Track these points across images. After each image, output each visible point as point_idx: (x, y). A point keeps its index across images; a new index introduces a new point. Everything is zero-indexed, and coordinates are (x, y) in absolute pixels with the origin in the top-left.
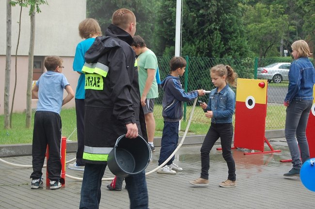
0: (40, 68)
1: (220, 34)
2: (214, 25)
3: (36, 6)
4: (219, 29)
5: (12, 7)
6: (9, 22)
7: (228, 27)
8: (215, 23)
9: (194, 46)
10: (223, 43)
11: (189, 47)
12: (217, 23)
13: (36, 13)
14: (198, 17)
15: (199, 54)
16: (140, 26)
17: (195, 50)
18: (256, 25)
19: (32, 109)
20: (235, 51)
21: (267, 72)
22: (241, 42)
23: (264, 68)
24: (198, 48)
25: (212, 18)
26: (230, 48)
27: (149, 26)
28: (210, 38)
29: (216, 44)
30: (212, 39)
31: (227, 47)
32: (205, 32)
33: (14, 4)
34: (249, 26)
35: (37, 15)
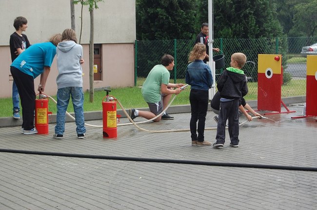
0: (99, 54)
1: (255, 18)
2: (249, 10)
3: (94, 3)
4: (253, 14)
5: (75, 5)
6: (73, 17)
7: (262, 11)
8: (249, 8)
9: (230, 30)
10: (257, 26)
11: (227, 30)
12: (251, 9)
13: (95, 9)
14: (234, 4)
15: (235, 37)
16: (185, 13)
17: (231, 33)
18: (303, 5)
19: (95, 89)
20: (270, 32)
21: (312, 50)
22: (275, 24)
23: (310, 47)
24: (235, 31)
25: (246, 4)
26: (265, 30)
27: (193, 13)
28: (246, 22)
29: (251, 27)
30: (248, 23)
31: (262, 28)
32: (241, 16)
33: (76, 2)
34: (296, 7)
35: (95, 10)
